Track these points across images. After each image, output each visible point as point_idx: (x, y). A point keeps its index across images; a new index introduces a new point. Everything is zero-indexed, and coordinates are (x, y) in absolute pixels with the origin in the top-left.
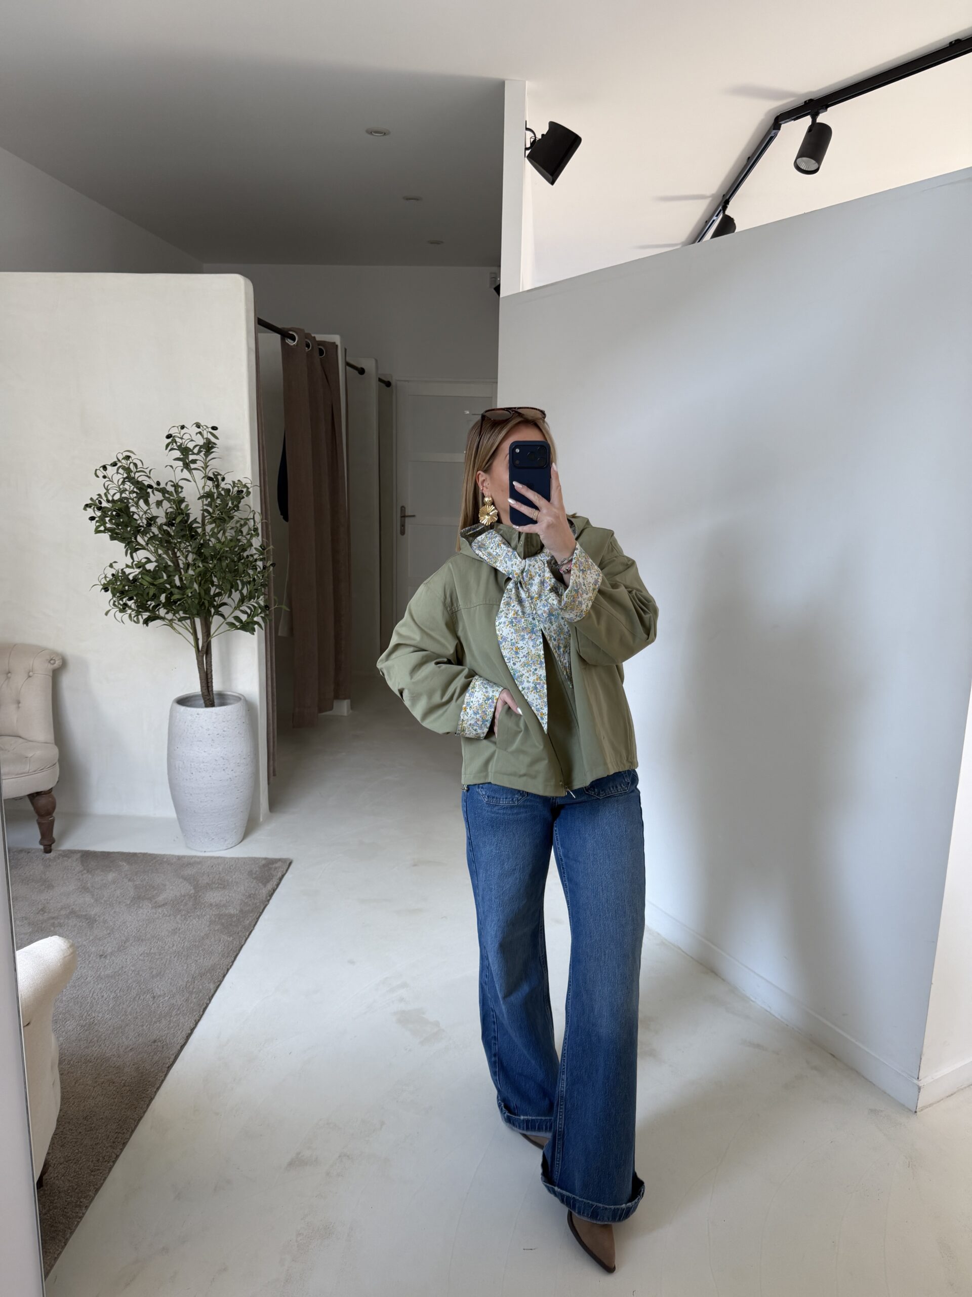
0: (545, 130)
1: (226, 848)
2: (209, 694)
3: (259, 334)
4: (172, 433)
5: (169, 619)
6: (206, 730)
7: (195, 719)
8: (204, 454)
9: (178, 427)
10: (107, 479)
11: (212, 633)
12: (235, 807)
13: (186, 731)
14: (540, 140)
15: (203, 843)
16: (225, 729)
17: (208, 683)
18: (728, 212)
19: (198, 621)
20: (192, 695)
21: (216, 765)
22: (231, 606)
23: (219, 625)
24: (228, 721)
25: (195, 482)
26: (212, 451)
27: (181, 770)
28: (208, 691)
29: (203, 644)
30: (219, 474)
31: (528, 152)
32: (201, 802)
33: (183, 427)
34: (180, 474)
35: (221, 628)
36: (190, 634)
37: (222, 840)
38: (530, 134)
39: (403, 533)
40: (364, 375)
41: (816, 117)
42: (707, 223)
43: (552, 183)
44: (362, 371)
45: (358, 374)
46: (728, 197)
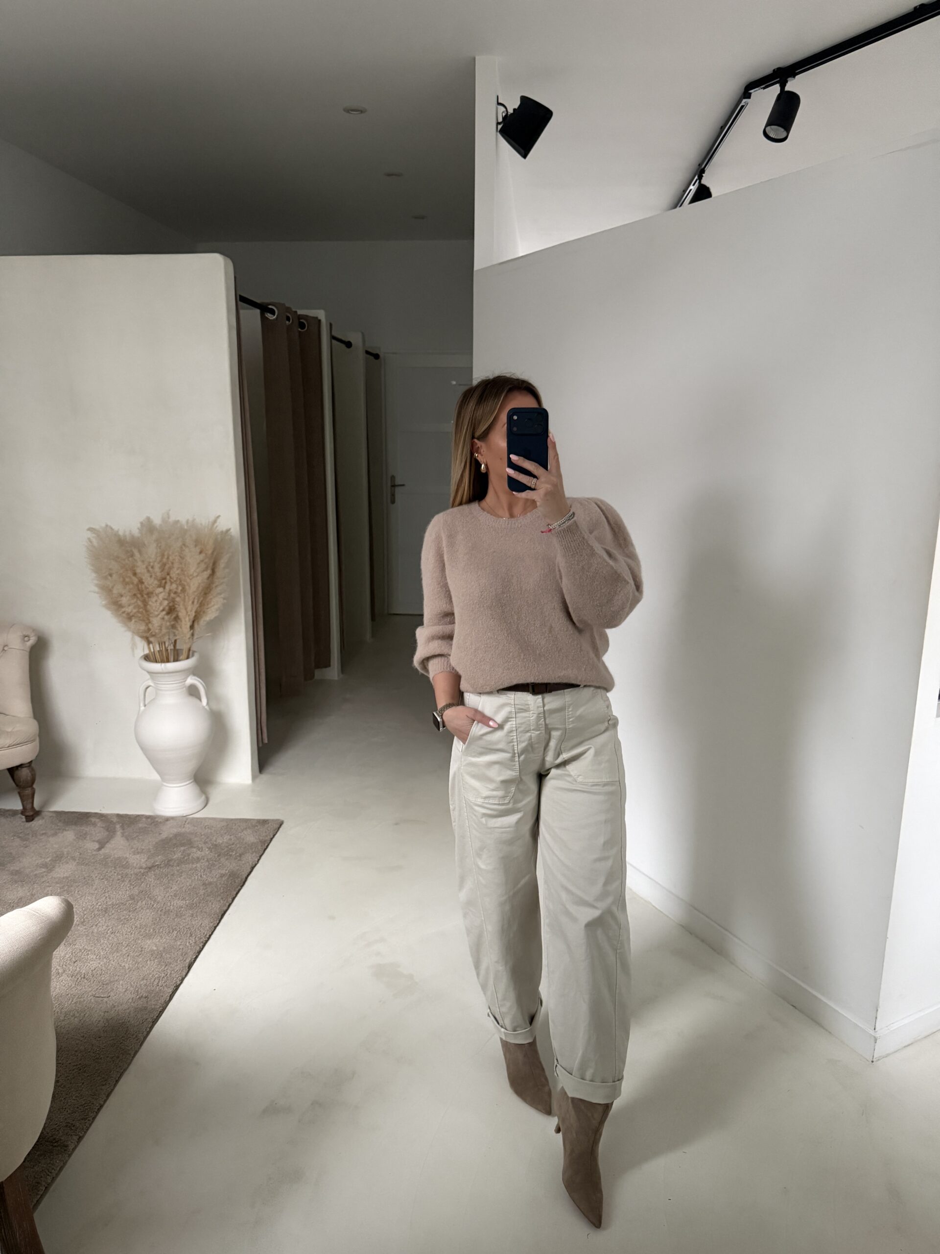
0: (516, 104)
3: (240, 310)
14: (511, 114)
18: (704, 182)
31: (500, 127)
38: (502, 109)
39: (393, 502)
40: (349, 349)
41: (785, 85)
42: (684, 191)
43: (525, 156)
44: (349, 344)
45: (346, 348)
46: (703, 166)
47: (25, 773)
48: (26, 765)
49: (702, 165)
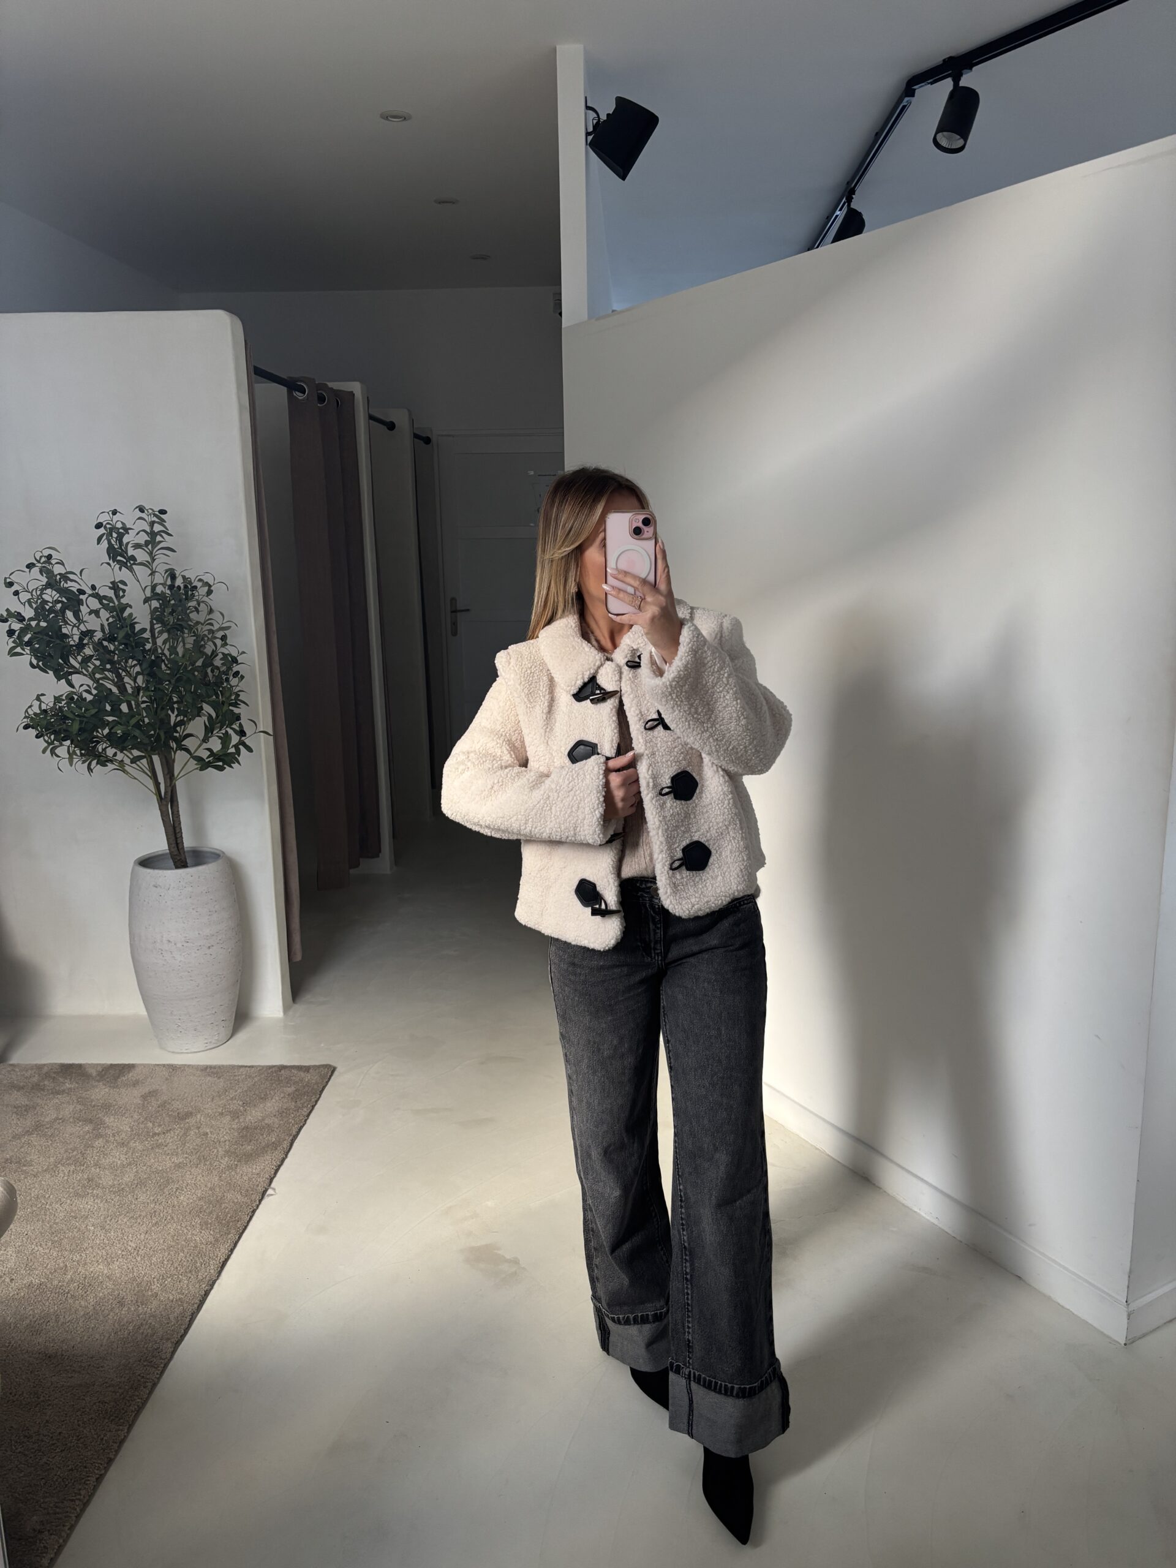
0: (610, 107)
2: (180, 853)
3: (253, 385)
5: (120, 760)
8: (152, 545)
9: (108, 513)
11: (176, 774)
14: (604, 121)
17: (176, 838)
18: (853, 206)
19: (157, 760)
20: (157, 854)
22: (198, 738)
23: (183, 764)
28: (178, 850)
29: (165, 789)
31: (590, 138)
33: (115, 512)
35: (186, 767)
36: (149, 778)
38: (592, 114)
40: (394, 431)
41: (960, 79)
42: (828, 218)
43: (623, 177)
44: (391, 426)
45: (387, 430)
49: (851, 185)
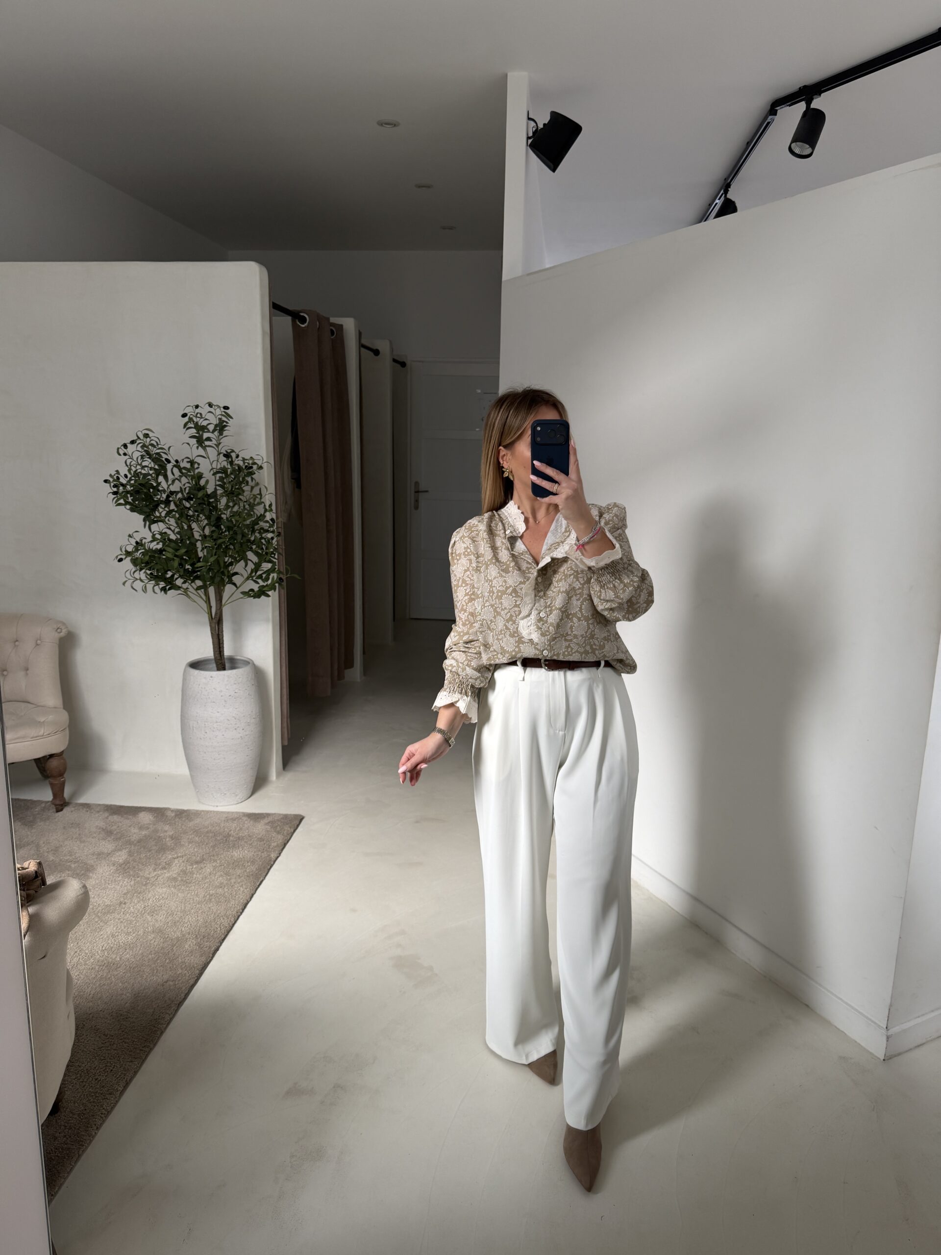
0: (546, 118)
1: (237, 802)
2: (221, 658)
3: (274, 318)
4: (187, 412)
5: (185, 588)
6: (219, 691)
7: (208, 682)
8: (219, 432)
9: (192, 407)
10: (127, 457)
11: (223, 602)
12: (245, 764)
13: (200, 692)
14: (542, 129)
15: (216, 798)
16: (236, 691)
17: (220, 648)
19: (211, 590)
20: (207, 658)
21: (229, 725)
22: (242, 575)
23: (230, 594)
24: (239, 683)
25: (209, 458)
26: (226, 429)
27: (194, 729)
28: (221, 656)
29: (216, 611)
30: (233, 451)
31: (530, 141)
32: (214, 759)
33: (197, 407)
34: (196, 452)
35: (233, 596)
36: (204, 602)
37: (233, 795)
38: (532, 124)
39: (416, 508)
40: (379, 356)
41: (811, 103)
42: (710, 205)
43: (554, 170)
44: (376, 352)
45: (373, 355)
46: (729, 181)
47: (54, 763)
48: (55, 755)
49: (728, 179)
